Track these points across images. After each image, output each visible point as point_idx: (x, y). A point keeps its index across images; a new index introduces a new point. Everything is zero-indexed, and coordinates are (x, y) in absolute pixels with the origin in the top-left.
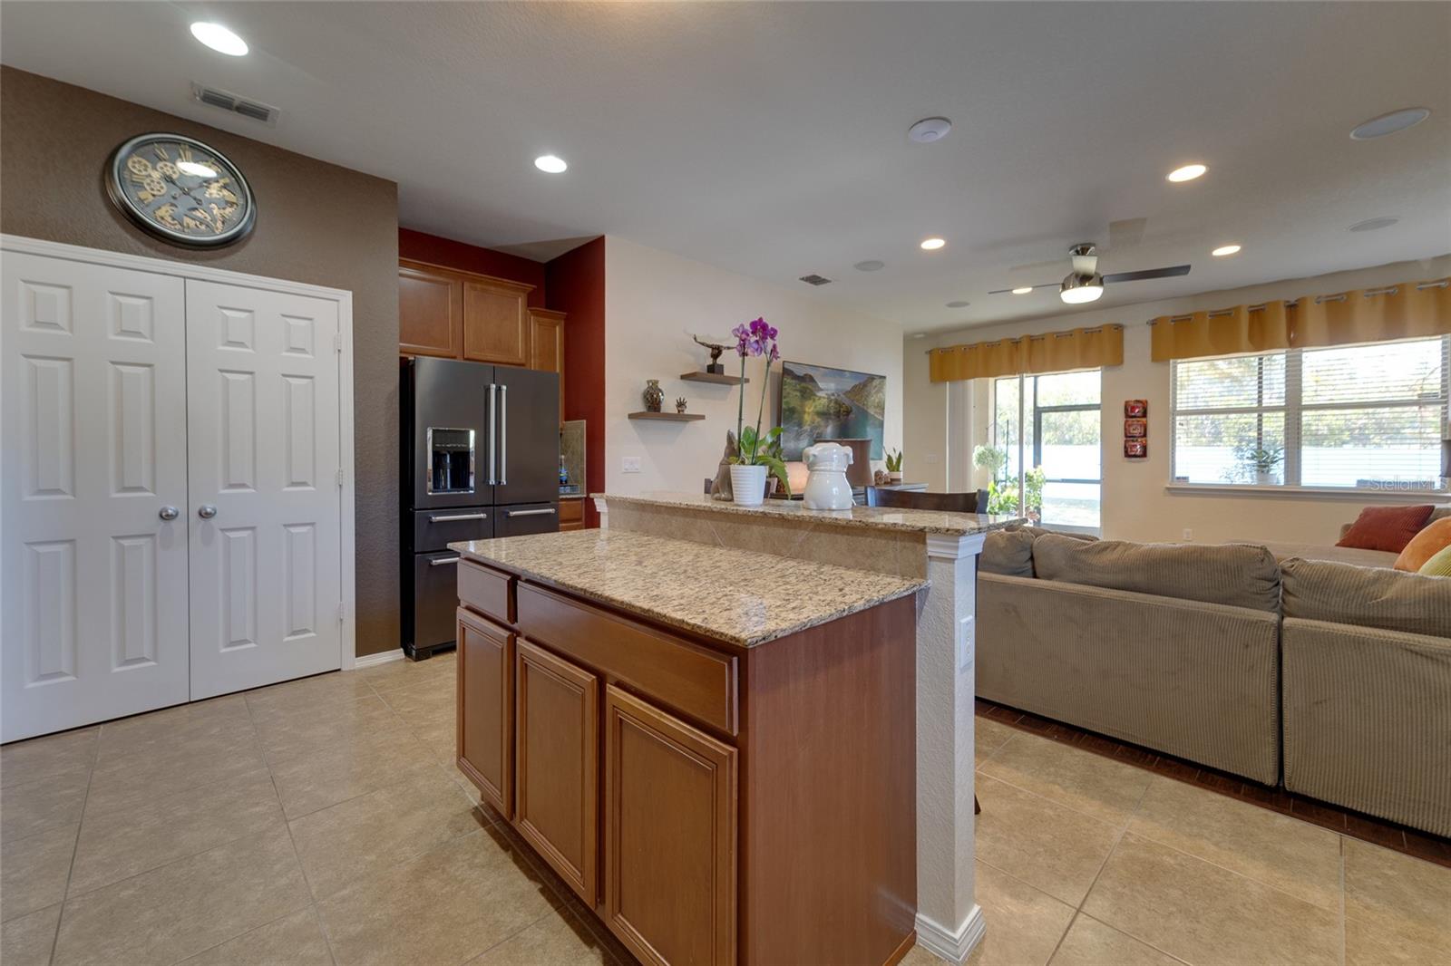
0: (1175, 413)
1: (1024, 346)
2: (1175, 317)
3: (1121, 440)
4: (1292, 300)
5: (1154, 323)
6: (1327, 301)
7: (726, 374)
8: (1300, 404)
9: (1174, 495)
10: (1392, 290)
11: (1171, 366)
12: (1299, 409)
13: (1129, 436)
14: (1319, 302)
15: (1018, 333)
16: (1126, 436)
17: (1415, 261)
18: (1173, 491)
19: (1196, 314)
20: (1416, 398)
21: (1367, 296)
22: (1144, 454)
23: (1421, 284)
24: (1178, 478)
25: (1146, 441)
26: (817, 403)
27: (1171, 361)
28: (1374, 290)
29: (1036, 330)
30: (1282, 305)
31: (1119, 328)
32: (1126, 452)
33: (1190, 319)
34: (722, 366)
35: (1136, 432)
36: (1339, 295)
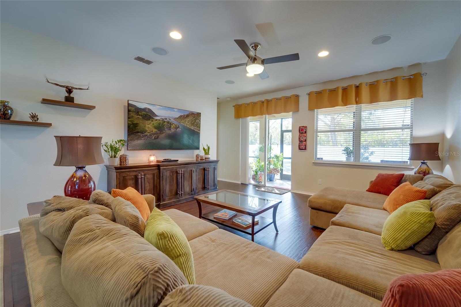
0: (317, 132)
1: (265, 104)
2: (316, 92)
3: (297, 142)
4: (358, 84)
5: (309, 94)
6: (370, 84)
7: (75, 102)
8: (360, 128)
9: (315, 165)
10: (393, 80)
11: (315, 112)
12: (360, 130)
13: (301, 141)
14: (367, 85)
15: (263, 98)
16: (299, 141)
17: (402, 68)
18: (315, 164)
19: (323, 90)
20: (401, 126)
21: (384, 82)
22: (305, 149)
23: (404, 77)
24: (318, 158)
25: (306, 143)
26: (154, 122)
27: (316, 110)
28: (387, 80)
29: (269, 97)
30: (354, 86)
31: (297, 96)
32: (299, 147)
33: (321, 93)
34: (73, 98)
35: (302, 139)
36: (374, 82)
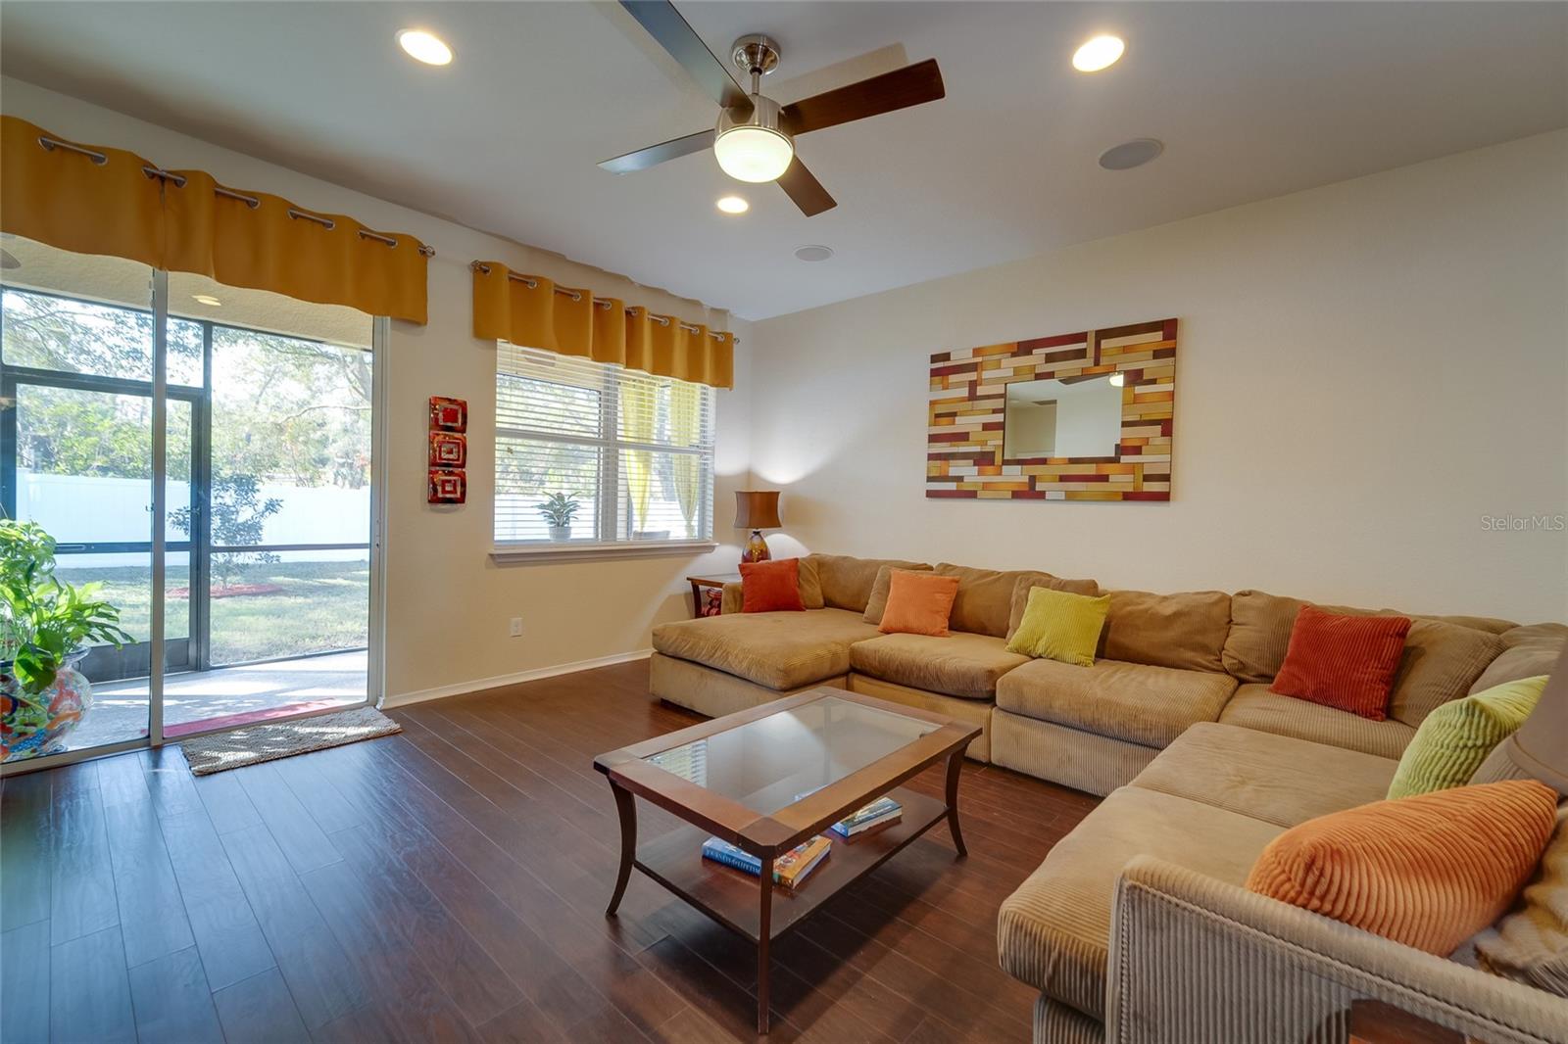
5: (480, 270)
11: (498, 353)
13: (440, 464)
16: (433, 463)
18: (498, 560)
22: (461, 500)
25: (464, 473)
27: (500, 343)
31: (421, 251)
32: (434, 493)
33: (530, 284)
35: (451, 456)
36: (662, 317)
